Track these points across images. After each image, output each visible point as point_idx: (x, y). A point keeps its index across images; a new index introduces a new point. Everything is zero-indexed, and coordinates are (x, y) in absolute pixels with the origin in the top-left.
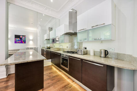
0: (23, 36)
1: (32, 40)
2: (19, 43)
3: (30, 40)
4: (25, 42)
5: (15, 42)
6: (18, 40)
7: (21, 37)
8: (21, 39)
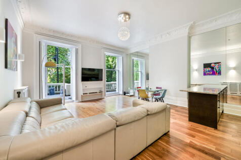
0: (215, 63)
1: (235, 68)
2: (210, 75)
3: (230, 69)
4: (220, 73)
5: (205, 74)
6: (209, 71)
7: (212, 65)
8: (213, 68)
